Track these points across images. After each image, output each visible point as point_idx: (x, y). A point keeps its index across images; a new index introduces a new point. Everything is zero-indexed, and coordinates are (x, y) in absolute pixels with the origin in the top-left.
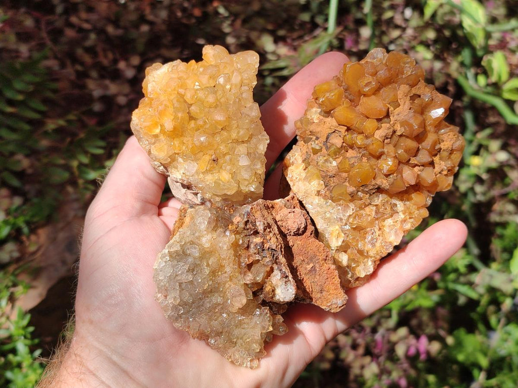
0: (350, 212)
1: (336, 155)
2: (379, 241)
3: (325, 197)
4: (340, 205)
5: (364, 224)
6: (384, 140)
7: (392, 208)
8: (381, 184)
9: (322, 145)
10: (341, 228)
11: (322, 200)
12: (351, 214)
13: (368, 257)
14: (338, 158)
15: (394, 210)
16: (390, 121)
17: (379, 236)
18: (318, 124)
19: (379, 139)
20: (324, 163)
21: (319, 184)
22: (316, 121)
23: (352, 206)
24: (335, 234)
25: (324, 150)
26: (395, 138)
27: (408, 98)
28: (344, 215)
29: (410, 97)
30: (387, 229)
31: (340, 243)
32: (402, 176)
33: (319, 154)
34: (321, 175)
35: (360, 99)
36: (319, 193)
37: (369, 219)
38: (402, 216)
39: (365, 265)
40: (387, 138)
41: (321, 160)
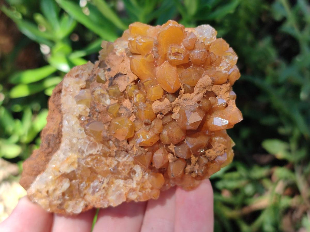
0: (94, 151)
1: (114, 96)
2: (100, 193)
3: (82, 124)
4: (89, 140)
5: (98, 170)
6: (158, 113)
7: (130, 172)
8: (130, 149)
9: (108, 78)
10: (79, 159)
11: (78, 125)
12: (94, 154)
13: (83, 198)
14: (114, 99)
15: (130, 176)
16: (174, 101)
17: (104, 188)
18: (117, 58)
19: (154, 110)
20: (99, 95)
21: (84, 110)
22: (118, 54)
23: (100, 147)
24: (70, 161)
25: (107, 84)
26: (168, 119)
27: (205, 91)
28: (87, 151)
29: (207, 91)
30: (113, 188)
31: (69, 171)
32: (153, 155)
33: (101, 84)
34: (91, 103)
35: (163, 62)
36: (80, 117)
37: (106, 168)
38: (134, 185)
39: (76, 204)
40: (161, 114)
41: (99, 90)
